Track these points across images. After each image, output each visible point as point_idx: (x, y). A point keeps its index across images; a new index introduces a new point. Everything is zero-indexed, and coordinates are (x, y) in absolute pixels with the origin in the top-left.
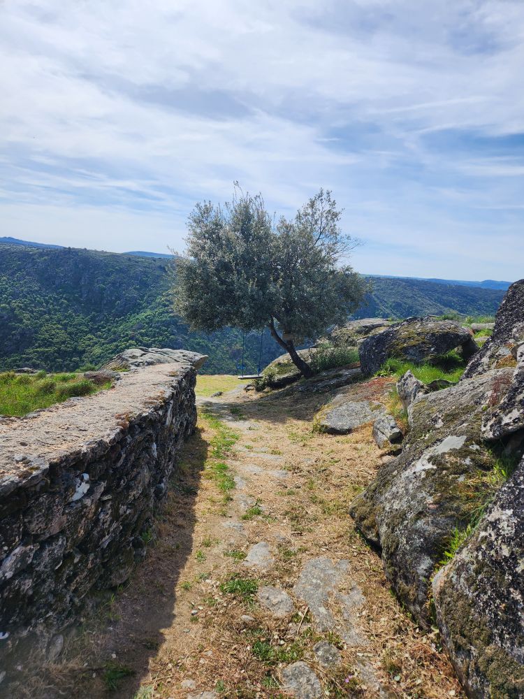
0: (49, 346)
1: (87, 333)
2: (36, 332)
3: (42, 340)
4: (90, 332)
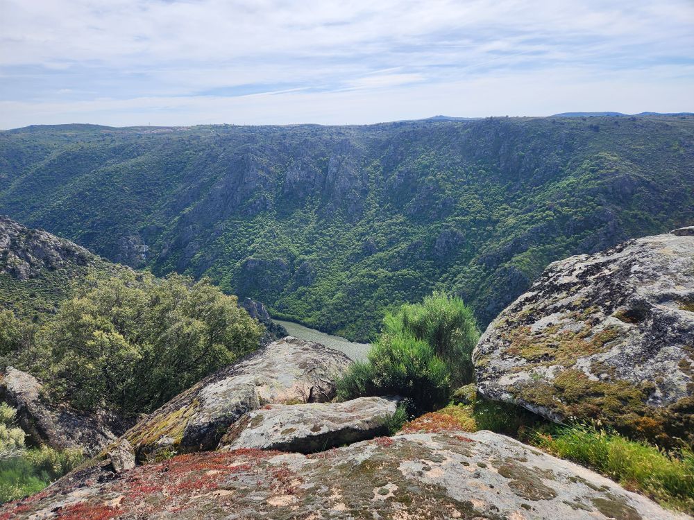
0: (466, 215)
1: (502, 203)
2: (456, 202)
3: (461, 209)
4: (505, 201)
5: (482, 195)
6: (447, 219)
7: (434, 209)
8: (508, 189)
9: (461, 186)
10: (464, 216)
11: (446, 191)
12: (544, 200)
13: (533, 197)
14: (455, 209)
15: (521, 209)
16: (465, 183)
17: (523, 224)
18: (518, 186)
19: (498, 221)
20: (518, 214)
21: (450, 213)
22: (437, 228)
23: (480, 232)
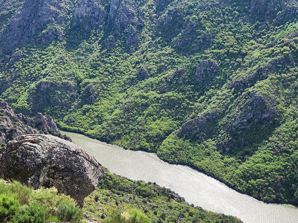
0: (222, 48)
1: (250, 39)
2: (213, 37)
3: (217, 44)
4: (253, 38)
5: (235, 32)
6: (206, 51)
7: (196, 42)
8: (256, 28)
9: (219, 24)
10: (219, 49)
11: (207, 28)
12: (283, 37)
13: (275, 34)
14: (213, 43)
15: (265, 44)
16: (221, 22)
17: (265, 57)
18: (264, 26)
19: (246, 54)
20: (262, 49)
21: (209, 46)
22: (197, 58)
23: (232, 62)
